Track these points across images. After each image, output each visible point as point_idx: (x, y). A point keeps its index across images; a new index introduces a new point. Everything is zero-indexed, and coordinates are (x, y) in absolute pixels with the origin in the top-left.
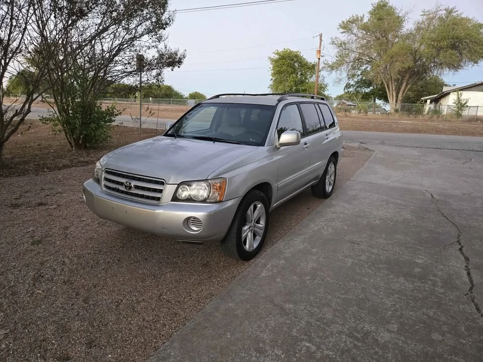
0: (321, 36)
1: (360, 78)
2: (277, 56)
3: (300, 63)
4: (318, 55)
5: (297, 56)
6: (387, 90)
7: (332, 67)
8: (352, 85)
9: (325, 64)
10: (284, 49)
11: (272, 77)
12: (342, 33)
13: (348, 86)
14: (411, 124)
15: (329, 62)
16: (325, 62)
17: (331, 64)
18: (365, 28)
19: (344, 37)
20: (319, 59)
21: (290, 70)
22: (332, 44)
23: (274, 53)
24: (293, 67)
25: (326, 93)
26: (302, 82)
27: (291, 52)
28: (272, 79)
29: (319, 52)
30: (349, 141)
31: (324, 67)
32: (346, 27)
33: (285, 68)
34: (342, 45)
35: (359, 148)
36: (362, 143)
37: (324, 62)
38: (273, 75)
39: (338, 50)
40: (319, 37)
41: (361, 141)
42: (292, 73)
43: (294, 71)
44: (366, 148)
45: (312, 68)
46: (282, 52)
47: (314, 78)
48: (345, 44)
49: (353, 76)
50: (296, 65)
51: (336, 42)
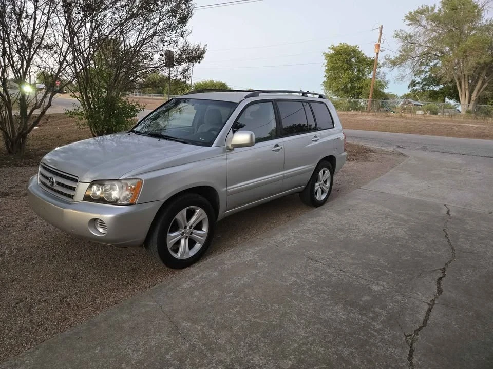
0: (381, 28)
1: (428, 74)
2: (332, 52)
3: (358, 58)
4: (377, 49)
5: (354, 51)
6: (459, 88)
7: (393, 63)
8: (418, 83)
9: (386, 59)
10: (341, 44)
11: (325, 73)
12: (409, 25)
13: (413, 84)
14: (476, 128)
15: (391, 58)
16: (387, 58)
17: (393, 59)
18: (435, 18)
19: (410, 30)
20: (378, 53)
21: (345, 66)
22: (396, 37)
23: (329, 48)
24: (348, 62)
25: (386, 91)
26: (359, 79)
27: (348, 46)
28: (325, 76)
29: (379, 45)
30: (386, 145)
31: (385, 63)
32: (413, 18)
33: (340, 63)
34: (407, 38)
35: (393, 153)
36: (399, 147)
37: (385, 57)
38: (327, 71)
39: (402, 44)
40: (379, 30)
41: (399, 145)
42: (347, 69)
43: (351, 66)
44: (401, 153)
45: (372, 64)
46: (338, 46)
47: (371, 76)
48: (411, 37)
49: (421, 72)
50: (353, 60)
51: (401, 35)
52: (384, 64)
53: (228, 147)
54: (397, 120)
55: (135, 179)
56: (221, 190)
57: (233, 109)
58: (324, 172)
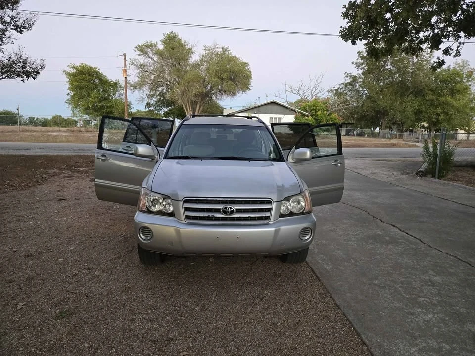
0: (125, 55)
1: (158, 97)
2: (73, 71)
3: (101, 79)
4: (125, 74)
5: (97, 73)
6: (185, 110)
7: (135, 87)
8: (153, 104)
10: (82, 64)
12: (139, 55)
13: (148, 105)
18: (160, 54)
19: (142, 60)
20: (126, 78)
22: (132, 65)
23: (69, 66)
24: (93, 83)
26: (106, 99)
28: (68, 94)
29: (125, 71)
32: (143, 50)
33: (85, 83)
34: (142, 66)
38: (71, 89)
39: (138, 71)
40: (123, 56)
42: (94, 89)
43: (96, 86)
46: (80, 66)
48: (144, 66)
49: (152, 96)
50: (97, 81)
51: (135, 63)
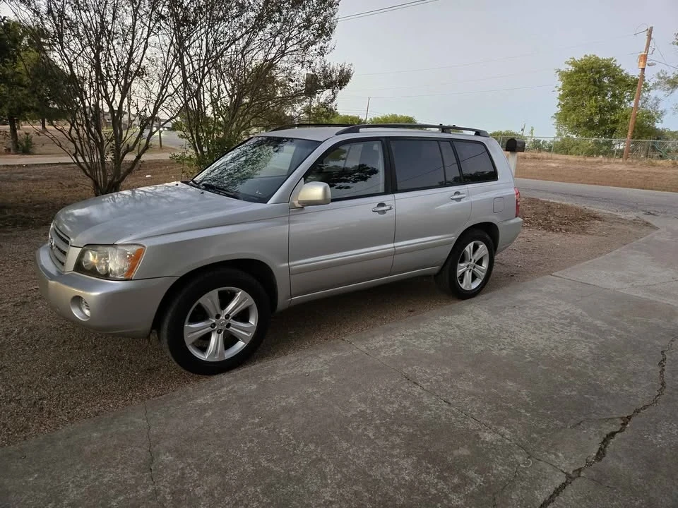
0: (650, 31)
2: (571, 68)
3: (613, 77)
4: (642, 63)
5: (608, 66)
7: (674, 84)
9: (661, 78)
10: (586, 56)
11: (559, 100)
15: (668, 75)
16: (661, 75)
17: (672, 78)
20: (643, 69)
21: (592, 88)
23: (567, 63)
24: (598, 84)
25: (658, 126)
26: (613, 108)
27: (597, 59)
28: (559, 104)
29: (645, 58)
30: (628, 209)
31: (658, 84)
33: (583, 85)
35: (634, 222)
36: (649, 213)
37: (658, 74)
38: (562, 97)
40: (646, 33)
41: (648, 210)
42: (594, 94)
43: (601, 89)
44: (647, 223)
45: (634, 85)
46: (582, 60)
47: (633, 104)
50: (606, 80)
52: (655, 85)
53: (293, 204)
54: (668, 172)
55: (134, 244)
56: (279, 267)
57: (310, 150)
58: (476, 247)
